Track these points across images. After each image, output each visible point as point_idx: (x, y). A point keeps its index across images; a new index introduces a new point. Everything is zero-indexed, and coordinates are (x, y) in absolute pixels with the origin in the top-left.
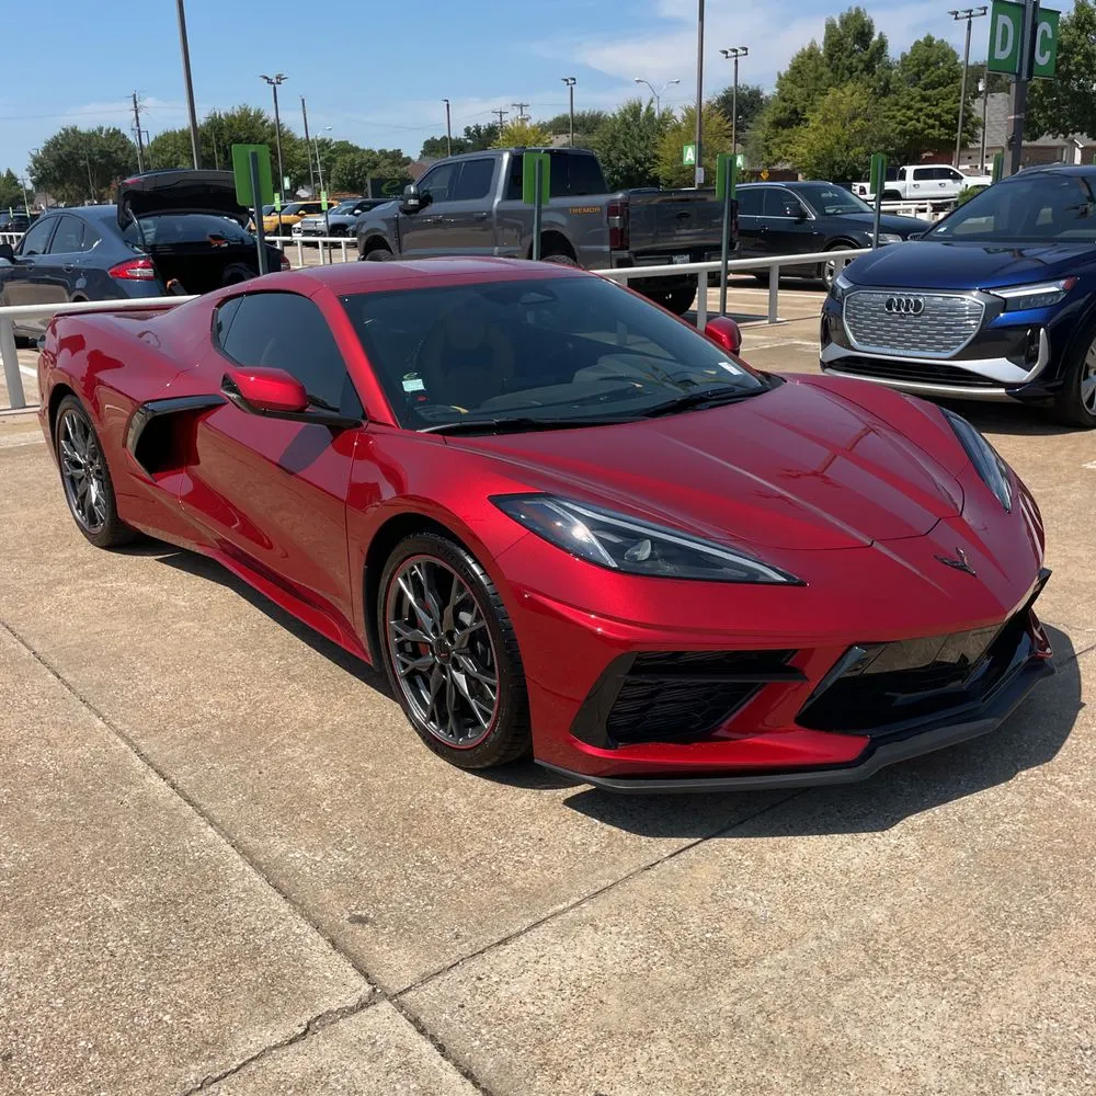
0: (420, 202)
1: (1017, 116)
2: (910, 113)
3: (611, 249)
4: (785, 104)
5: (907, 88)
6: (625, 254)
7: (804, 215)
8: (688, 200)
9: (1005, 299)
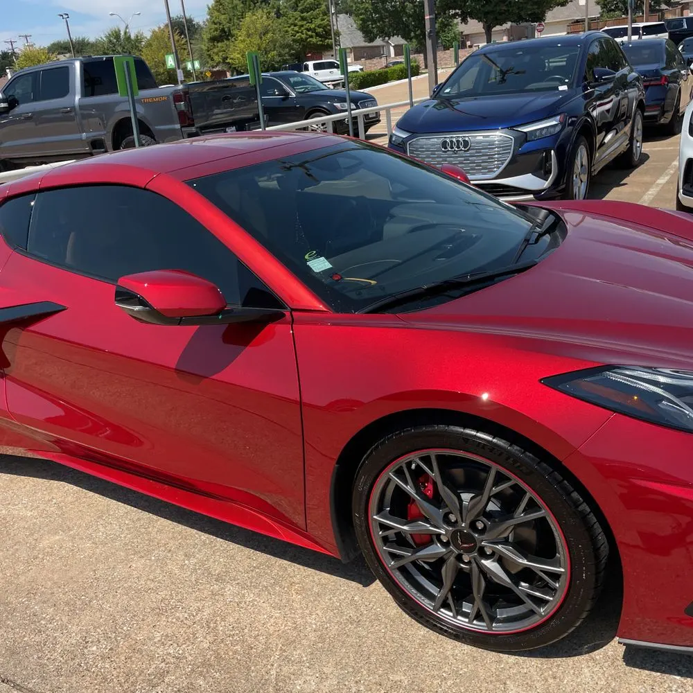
0: (9, 104)
1: (431, 17)
2: (296, 29)
3: (182, 127)
4: (216, 26)
5: (291, 12)
6: (193, 129)
7: (288, 94)
8: (227, 87)
9: (525, 133)
